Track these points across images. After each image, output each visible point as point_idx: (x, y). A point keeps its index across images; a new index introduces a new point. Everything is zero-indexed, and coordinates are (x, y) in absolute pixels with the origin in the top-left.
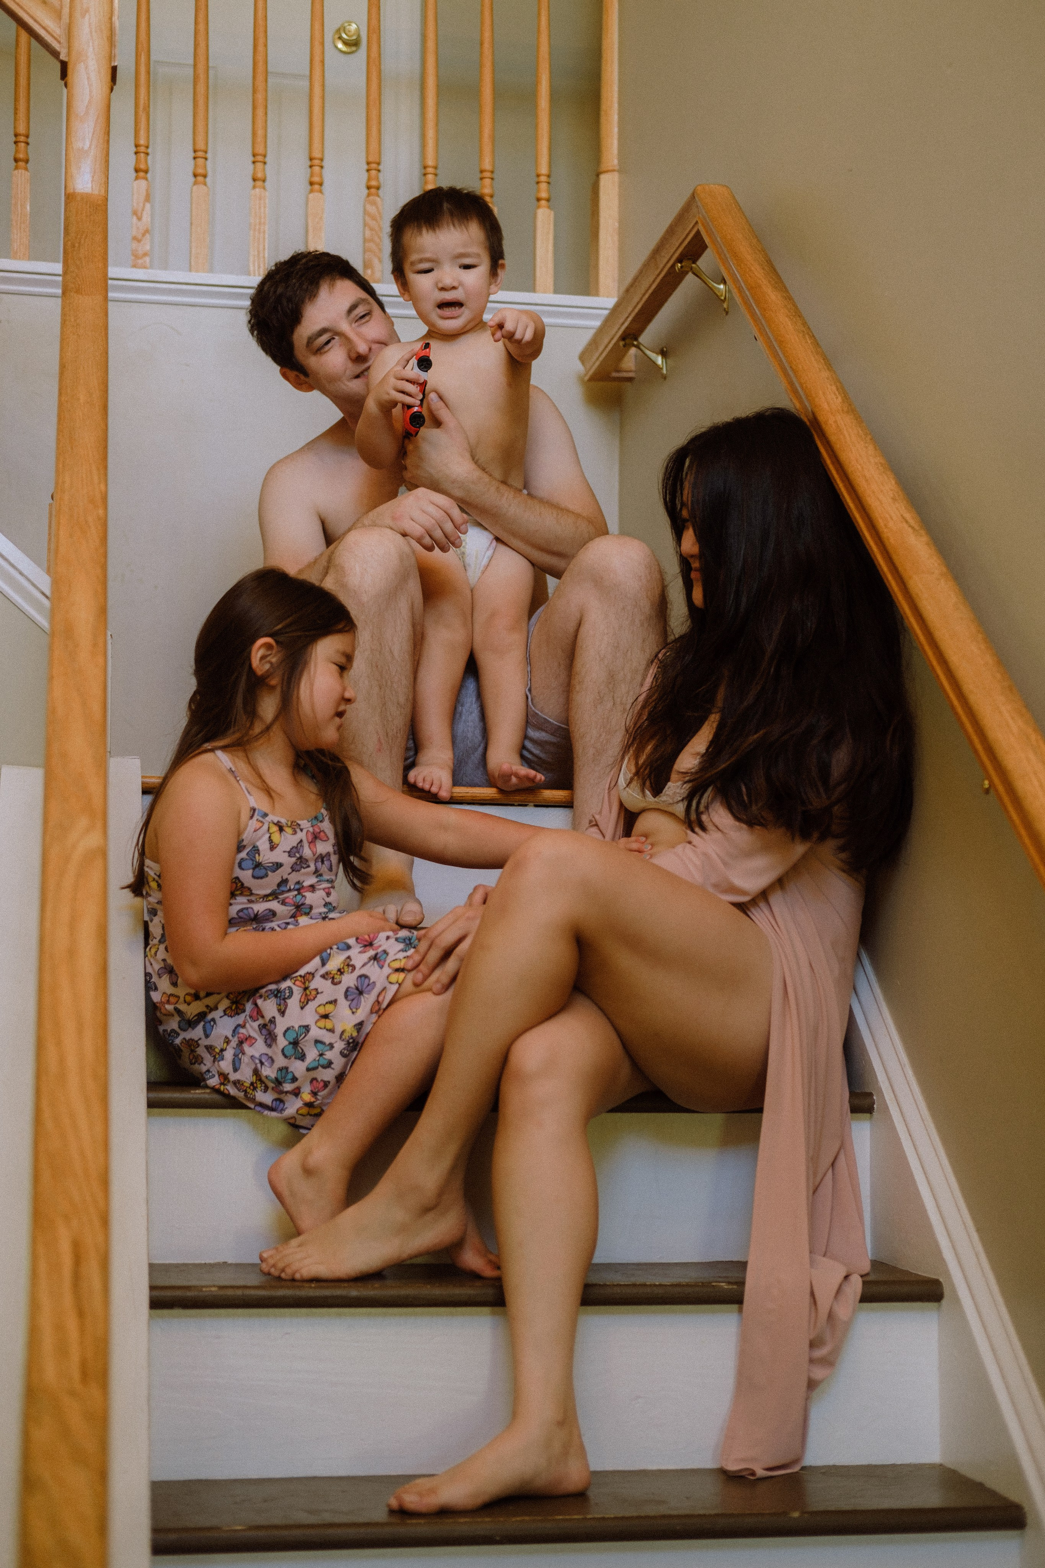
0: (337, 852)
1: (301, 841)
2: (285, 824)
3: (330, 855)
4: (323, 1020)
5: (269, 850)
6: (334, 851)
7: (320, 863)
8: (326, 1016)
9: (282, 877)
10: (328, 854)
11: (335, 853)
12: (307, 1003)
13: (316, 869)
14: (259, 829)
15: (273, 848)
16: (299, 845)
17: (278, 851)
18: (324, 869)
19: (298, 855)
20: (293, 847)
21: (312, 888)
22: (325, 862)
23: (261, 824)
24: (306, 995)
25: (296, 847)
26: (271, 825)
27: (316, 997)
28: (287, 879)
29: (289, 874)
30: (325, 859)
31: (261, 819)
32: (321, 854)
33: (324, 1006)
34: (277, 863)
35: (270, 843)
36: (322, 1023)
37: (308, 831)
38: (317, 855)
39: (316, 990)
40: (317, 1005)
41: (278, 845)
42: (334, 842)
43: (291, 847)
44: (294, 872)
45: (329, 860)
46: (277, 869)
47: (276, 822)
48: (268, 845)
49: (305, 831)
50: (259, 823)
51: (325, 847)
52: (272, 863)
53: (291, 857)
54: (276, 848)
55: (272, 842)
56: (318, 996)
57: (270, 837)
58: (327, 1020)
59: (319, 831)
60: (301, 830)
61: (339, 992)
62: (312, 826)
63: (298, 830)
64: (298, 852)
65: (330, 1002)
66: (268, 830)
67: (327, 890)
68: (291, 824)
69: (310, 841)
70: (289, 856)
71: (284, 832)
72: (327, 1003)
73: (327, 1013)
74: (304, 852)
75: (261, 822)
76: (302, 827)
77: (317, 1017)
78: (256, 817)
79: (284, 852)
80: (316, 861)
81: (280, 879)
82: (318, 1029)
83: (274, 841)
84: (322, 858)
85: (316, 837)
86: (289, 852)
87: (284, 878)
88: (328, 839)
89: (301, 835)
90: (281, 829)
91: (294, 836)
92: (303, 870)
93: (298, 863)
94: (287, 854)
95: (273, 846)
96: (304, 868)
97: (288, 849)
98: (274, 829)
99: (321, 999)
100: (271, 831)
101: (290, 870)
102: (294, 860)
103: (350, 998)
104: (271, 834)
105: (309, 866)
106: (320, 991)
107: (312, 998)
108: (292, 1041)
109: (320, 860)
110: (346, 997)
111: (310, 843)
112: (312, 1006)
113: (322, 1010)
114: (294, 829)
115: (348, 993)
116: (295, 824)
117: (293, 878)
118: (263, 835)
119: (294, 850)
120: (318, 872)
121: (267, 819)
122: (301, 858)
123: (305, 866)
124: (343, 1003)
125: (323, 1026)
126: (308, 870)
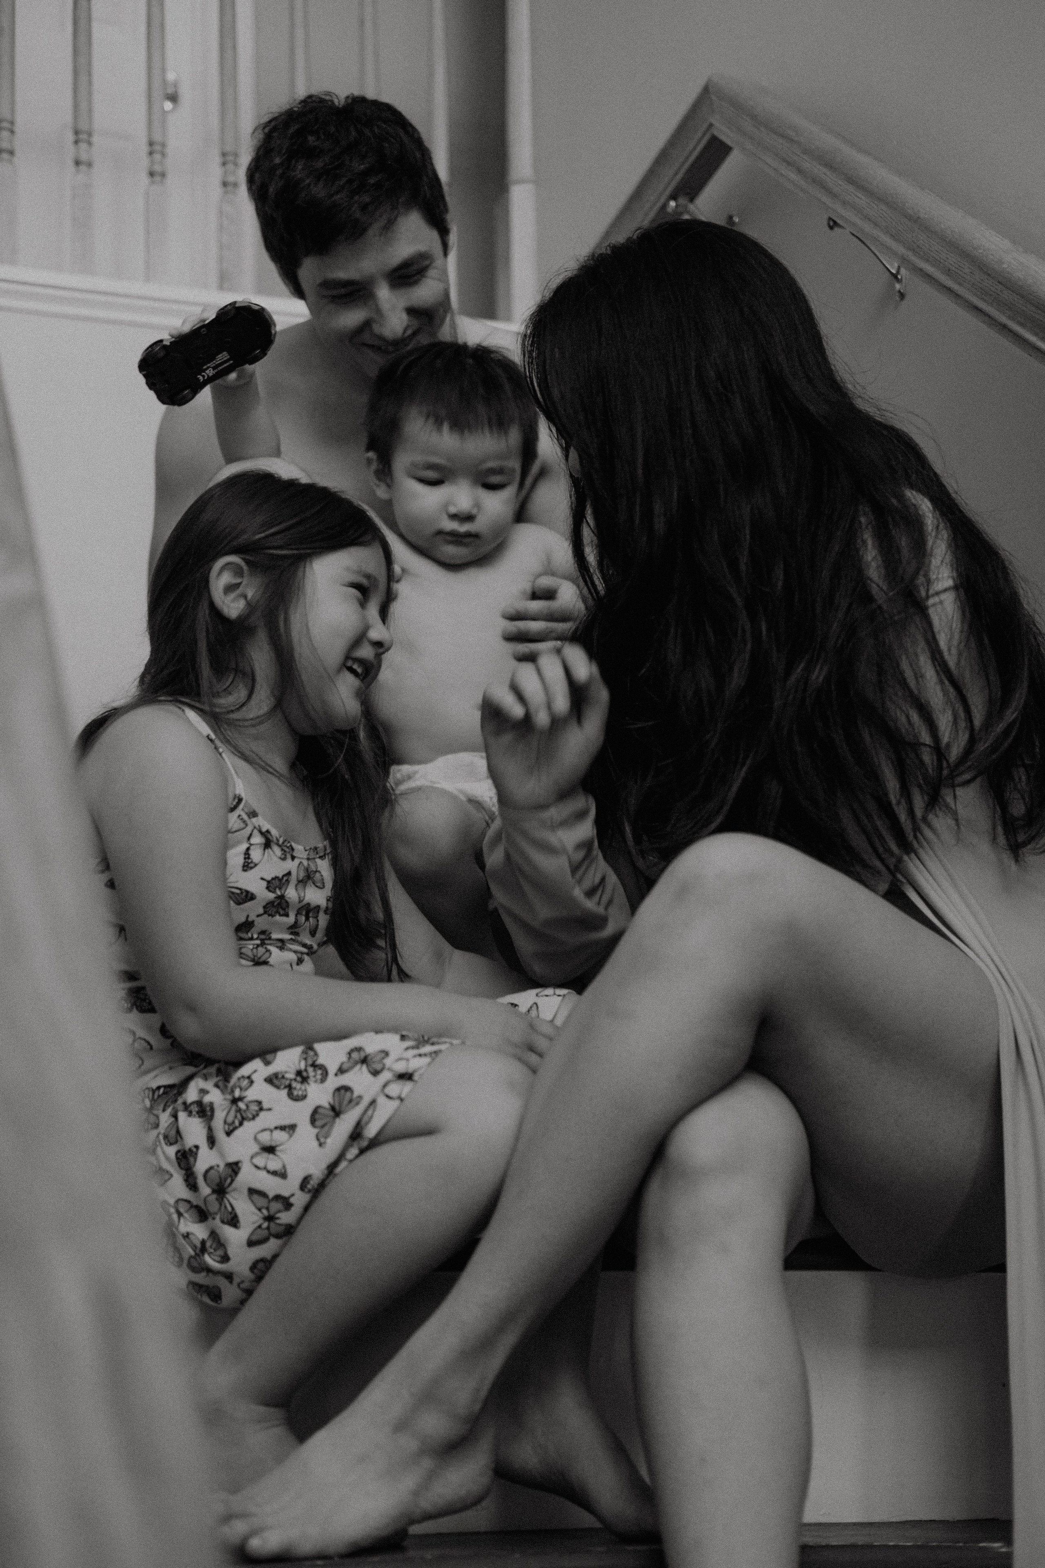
0: (329, 912)
1: (289, 874)
2: (275, 839)
3: (318, 912)
4: (265, 1155)
5: (241, 868)
6: (327, 908)
7: (303, 918)
8: (270, 1150)
9: (248, 916)
10: (318, 908)
11: (326, 912)
12: (241, 1124)
13: (296, 922)
14: (236, 831)
15: (248, 866)
16: (285, 878)
17: (251, 873)
18: (306, 925)
19: (279, 893)
20: (276, 878)
21: (282, 945)
22: (311, 919)
23: (242, 825)
24: (239, 1110)
25: (280, 880)
26: (256, 832)
27: (258, 1115)
28: (253, 922)
29: (258, 916)
30: (311, 915)
31: (245, 817)
32: (309, 904)
33: (271, 1131)
34: (247, 892)
35: (245, 858)
36: (260, 1161)
37: (301, 862)
38: (305, 902)
39: (259, 1103)
40: (258, 1129)
41: (256, 865)
42: (330, 894)
43: (273, 876)
44: (266, 916)
45: (316, 917)
46: (245, 901)
47: (264, 830)
48: (241, 860)
49: (297, 861)
50: (239, 821)
51: (317, 896)
52: (240, 889)
53: (270, 891)
54: (252, 868)
55: (249, 858)
56: (262, 1114)
57: (248, 849)
58: (271, 1156)
59: (314, 870)
60: (293, 858)
61: (300, 1113)
62: (308, 859)
63: (289, 856)
64: (280, 889)
65: (282, 1128)
66: (249, 838)
67: (299, 955)
68: (283, 843)
69: (301, 878)
70: (267, 888)
71: (270, 850)
72: (276, 1128)
73: (273, 1144)
74: (286, 893)
75: (244, 822)
76: (294, 854)
77: (256, 1148)
78: (238, 811)
79: (262, 879)
80: (298, 913)
81: (243, 919)
82: (254, 1169)
83: (251, 857)
84: (308, 910)
85: (309, 878)
86: (269, 882)
87: (250, 919)
88: (324, 887)
89: (290, 865)
90: (267, 845)
91: (281, 862)
92: (278, 918)
93: (276, 904)
94: (265, 884)
95: (249, 863)
96: (281, 915)
97: (269, 878)
98: (257, 839)
99: (265, 1120)
100: (253, 841)
101: (261, 911)
102: (271, 896)
103: (318, 1123)
104: (251, 845)
105: (287, 915)
106: (265, 1106)
107: (251, 1116)
108: (216, 1188)
109: (304, 913)
110: (313, 1121)
111: (299, 882)
112: (249, 1128)
113: (265, 1138)
114: (285, 851)
115: (317, 1116)
116: (288, 845)
117: (261, 923)
118: (239, 842)
119: (277, 882)
120: (296, 928)
121: (254, 820)
122: (282, 897)
123: (282, 912)
124: (306, 1132)
125: (261, 1165)
126: (284, 919)
